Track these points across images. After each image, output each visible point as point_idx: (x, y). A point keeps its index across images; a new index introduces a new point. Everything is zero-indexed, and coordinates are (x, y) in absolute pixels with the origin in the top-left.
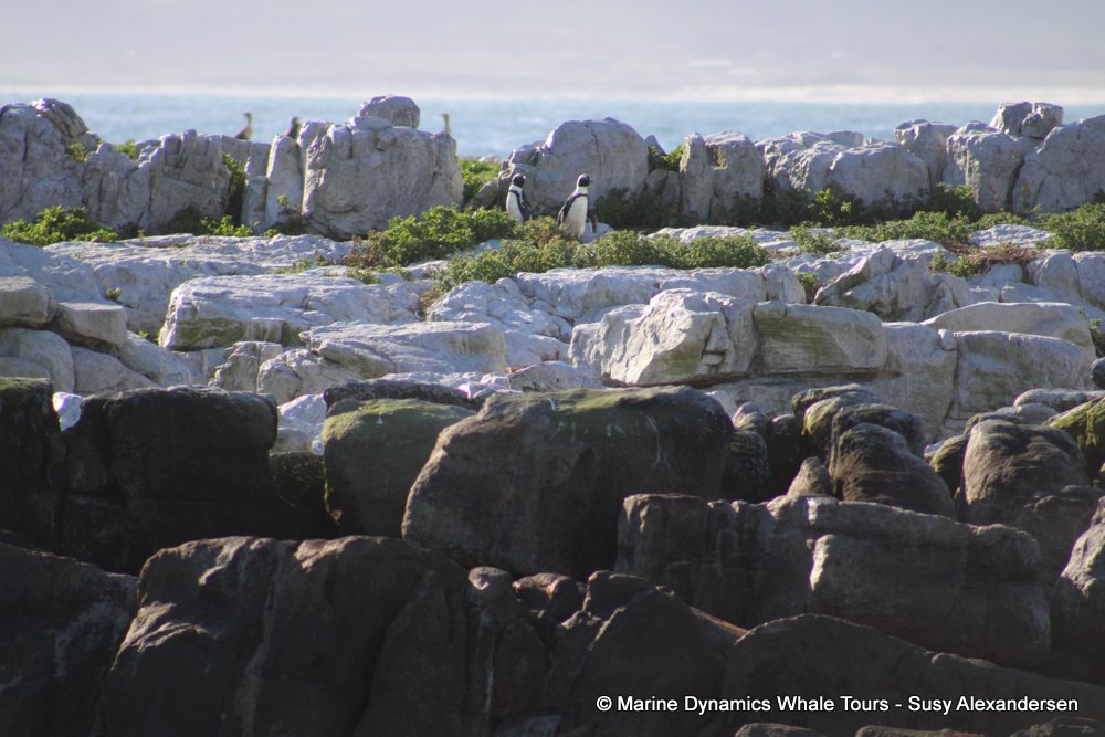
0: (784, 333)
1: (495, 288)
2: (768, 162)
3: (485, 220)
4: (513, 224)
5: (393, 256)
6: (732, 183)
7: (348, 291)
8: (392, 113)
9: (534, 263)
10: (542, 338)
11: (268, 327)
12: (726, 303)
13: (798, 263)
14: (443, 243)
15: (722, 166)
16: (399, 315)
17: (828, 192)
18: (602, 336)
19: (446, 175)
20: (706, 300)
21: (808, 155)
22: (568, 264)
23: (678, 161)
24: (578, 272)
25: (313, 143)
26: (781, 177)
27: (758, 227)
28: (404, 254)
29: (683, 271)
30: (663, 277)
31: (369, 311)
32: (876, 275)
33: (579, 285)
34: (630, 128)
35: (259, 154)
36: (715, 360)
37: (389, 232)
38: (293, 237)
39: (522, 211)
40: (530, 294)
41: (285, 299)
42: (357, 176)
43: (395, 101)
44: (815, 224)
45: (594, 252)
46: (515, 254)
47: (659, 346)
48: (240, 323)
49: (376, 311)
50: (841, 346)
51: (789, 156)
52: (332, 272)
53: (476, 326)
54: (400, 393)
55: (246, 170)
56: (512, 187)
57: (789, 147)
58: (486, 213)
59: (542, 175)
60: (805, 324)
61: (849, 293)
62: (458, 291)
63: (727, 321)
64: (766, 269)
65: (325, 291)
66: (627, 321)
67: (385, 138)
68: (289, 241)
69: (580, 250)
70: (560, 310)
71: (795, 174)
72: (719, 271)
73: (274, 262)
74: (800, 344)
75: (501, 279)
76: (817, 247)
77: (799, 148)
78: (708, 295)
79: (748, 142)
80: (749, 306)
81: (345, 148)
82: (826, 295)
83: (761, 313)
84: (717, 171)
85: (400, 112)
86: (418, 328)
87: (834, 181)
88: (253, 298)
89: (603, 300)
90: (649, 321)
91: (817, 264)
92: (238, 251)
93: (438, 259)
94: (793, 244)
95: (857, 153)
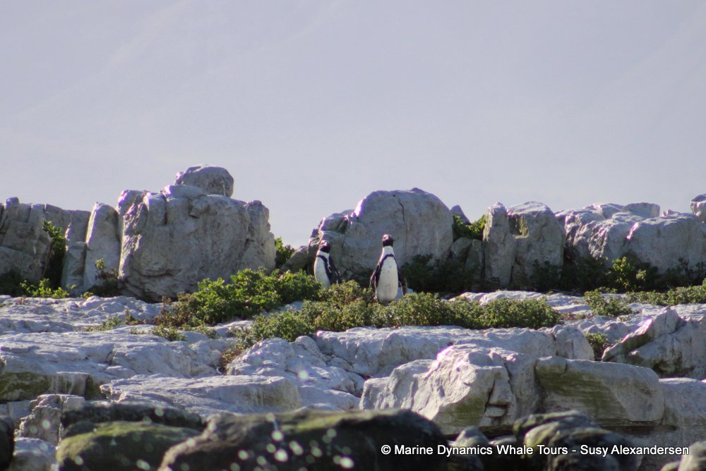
0: (565, 388)
1: (294, 346)
2: (568, 231)
3: (291, 283)
4: (317, 287)
5: (201, 316)
6: (533, 251)
7: (152, 347)
8: (207, 182)
9: (334, 323)
10: (336, 393)
11: (73, 381)
12: (509, 358)
13: (589, 325)
14: (249, 304)
15: (524, 235)
16: (201, 371)
17: (624, 260)
18: (391, 389)
19: (258, 242)
20: (491, 355)
21: (606, 225)
22: (367, 324)
23: (481, 231)
24: (376, 331)
25: (130, 210)
26: (581, 247)
27: (555, 292)
28: (212, 315)
29: (477, 331)
30: (457, 337)
31: (171, 366)
32: (660, 335)
33: (375, 344)
34: (437, 199)
35: (79, 220)
36: (498, 412)
37: (197, 294)
38: (106, 299)
39: (330, 275)
40: (328, 352)
41: (90, 354)
42: (171, 242)
43: (208, 171)
44: (611, 289)
45: (393, 313)
46: (318, 314)
47: (444, 399)
48: (46, 377)
49: (178, 367)
50: (619, 400)
51: (589, 226)
52: (138, 331)
53: (270, 380)
54: (135, 416)
55: (66, 237)
56: (319, 252)
57: (588, 217)
58: (292, 276)
59: (350, 242)
60: (585, 378)
61: (634, 353)
62: (258, 348)
63: (510, 375)
64: (556, 330)
65: (129, 347)
66: (415, 375)
67: (199, 206)
68: (102, 302)
69: (380, 312)
70: (356, 367)
71: (593, 243)
72: (510, 331)
73: (87, 322)
74: (582, 398)
75: (300, 337)
76: (610, 311)
77: (598, 218)
78: (493, 350)
79: (548, 212)
80: (531, 361)
81: (160, 215)
82: (612, 354)
83: (543, 368)
84: (519, 240)
85: (214, 181)
86: (216, 381)
87: (630, 250)
88: (59, 353)
89: (399, 358)
90: (436, 376)
91: (607, 326)
92: (52, 311)
93: (244, 319)
94: (586, 308)
95: (653, 223)
